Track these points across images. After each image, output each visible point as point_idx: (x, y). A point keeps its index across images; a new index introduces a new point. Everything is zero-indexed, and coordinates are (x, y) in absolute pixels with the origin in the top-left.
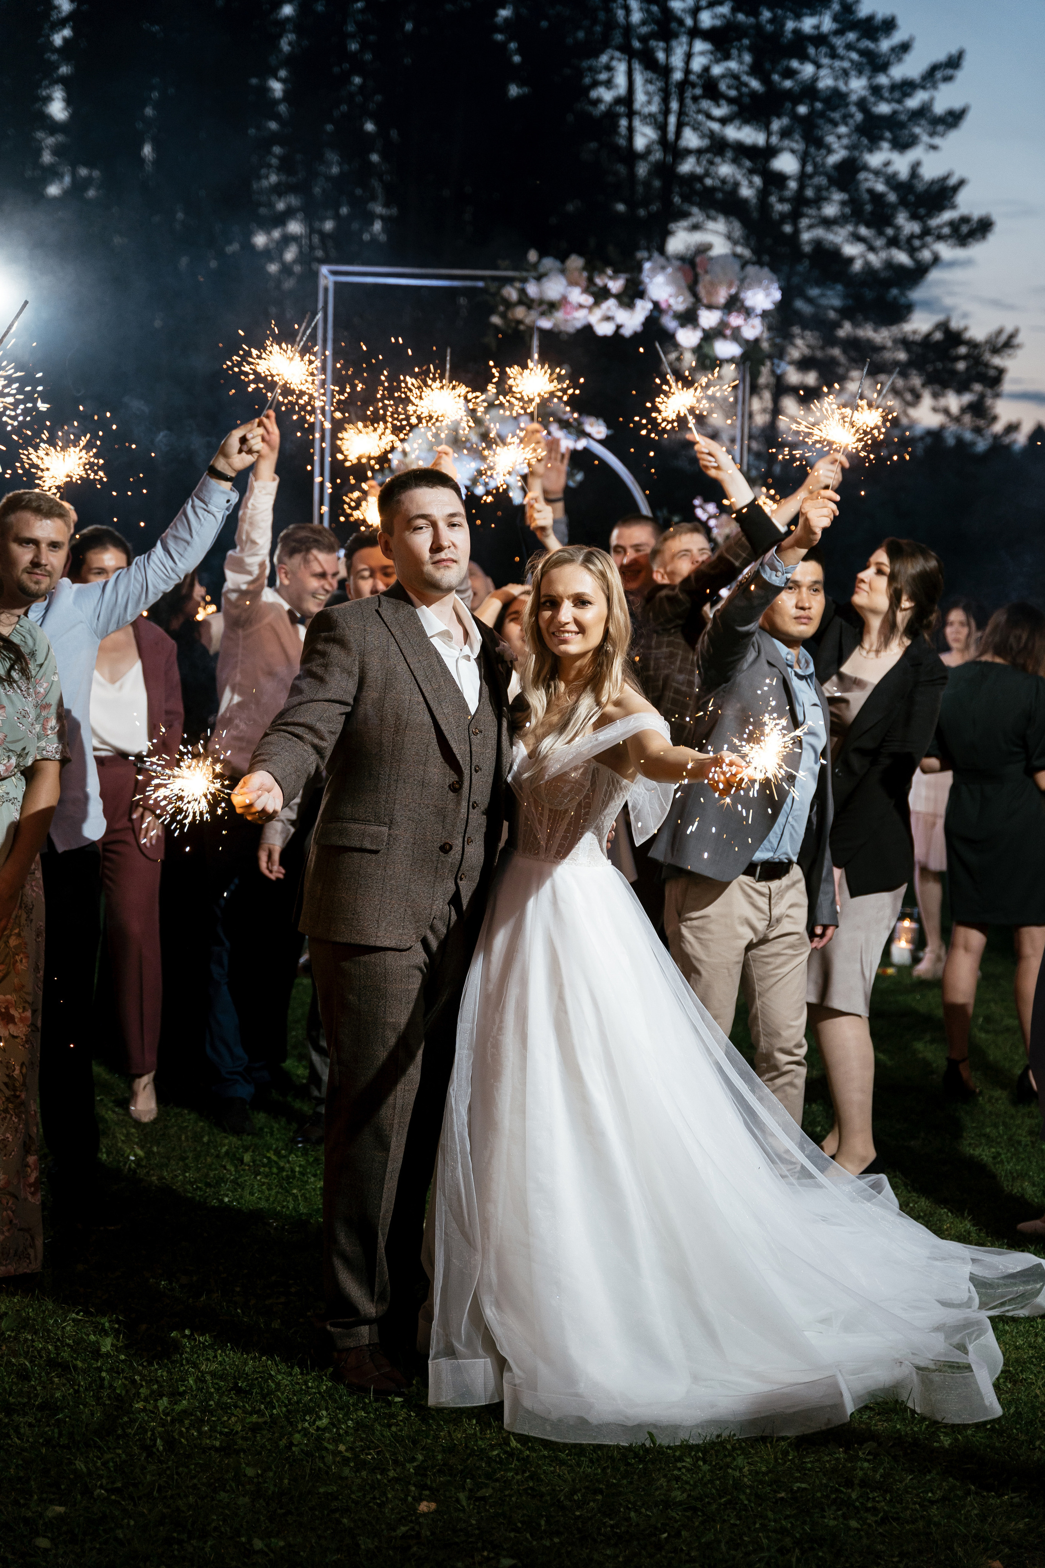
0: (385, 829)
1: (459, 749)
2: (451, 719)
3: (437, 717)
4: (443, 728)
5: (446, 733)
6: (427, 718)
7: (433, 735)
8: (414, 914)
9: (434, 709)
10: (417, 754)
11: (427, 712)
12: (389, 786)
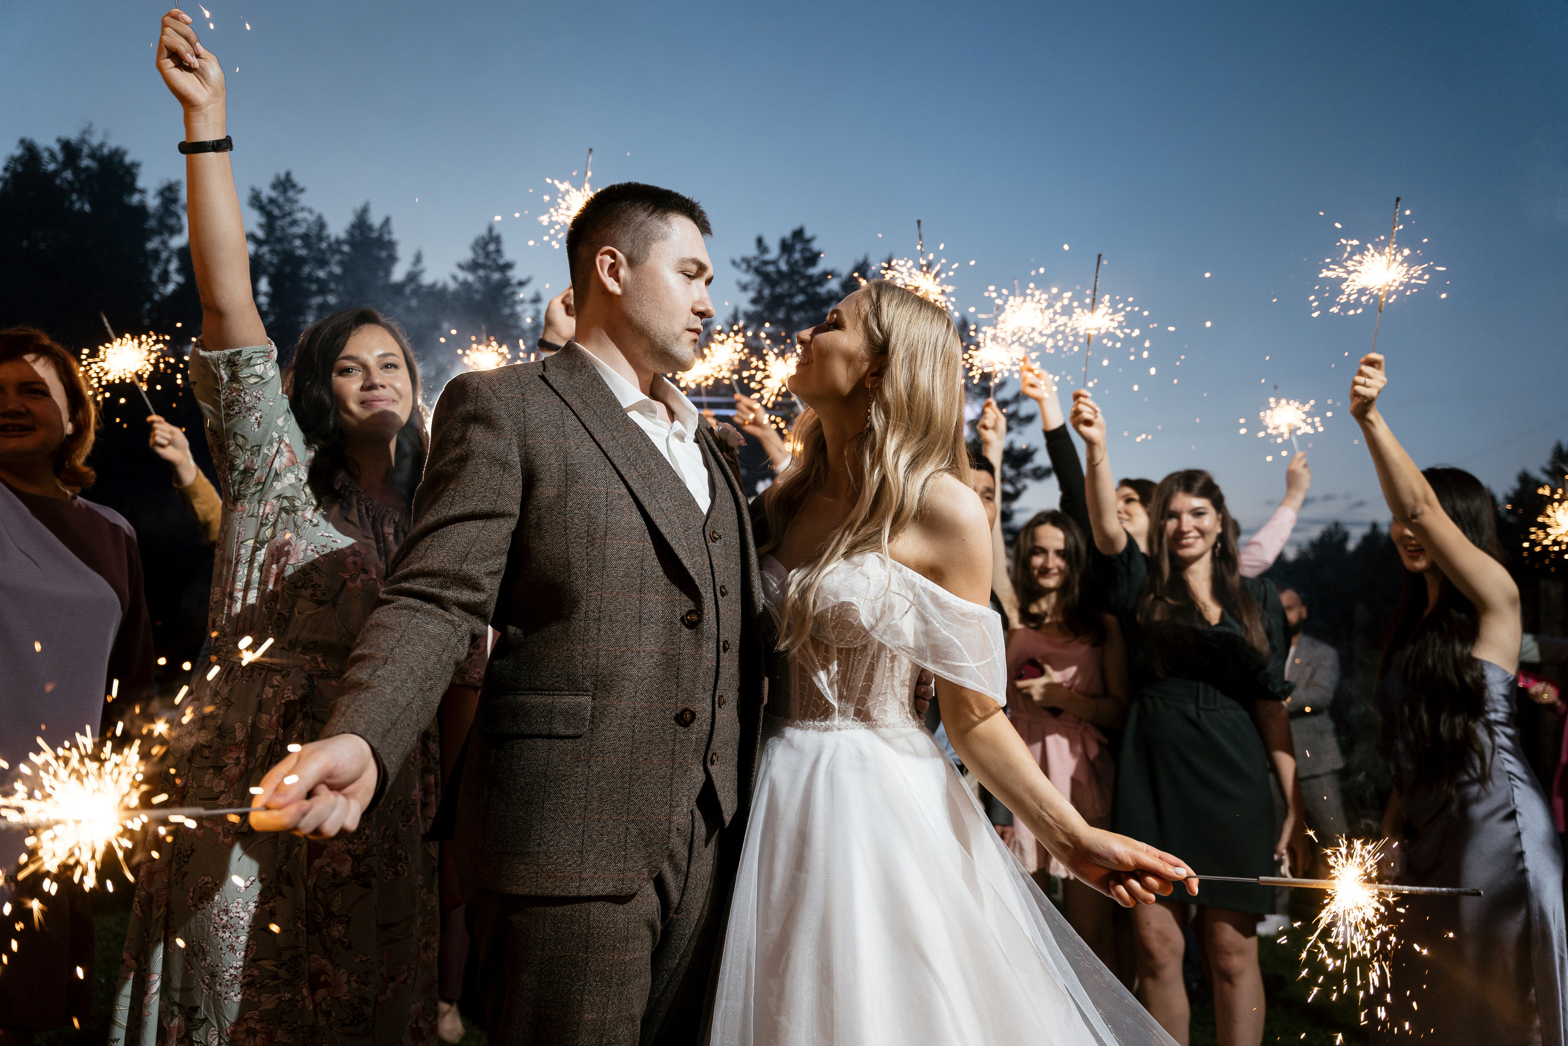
0: (586, 700)
1: (693, 562)
2: (673, 517)
3: (653, 515)
4: (663, 530)
5: (668, 537)
6: (637, 519)
7: (649, 544)
8: (642, 833)
9: (646, 504)
10: (627, 575)
11: (634, 508)
12: (587, 630)
